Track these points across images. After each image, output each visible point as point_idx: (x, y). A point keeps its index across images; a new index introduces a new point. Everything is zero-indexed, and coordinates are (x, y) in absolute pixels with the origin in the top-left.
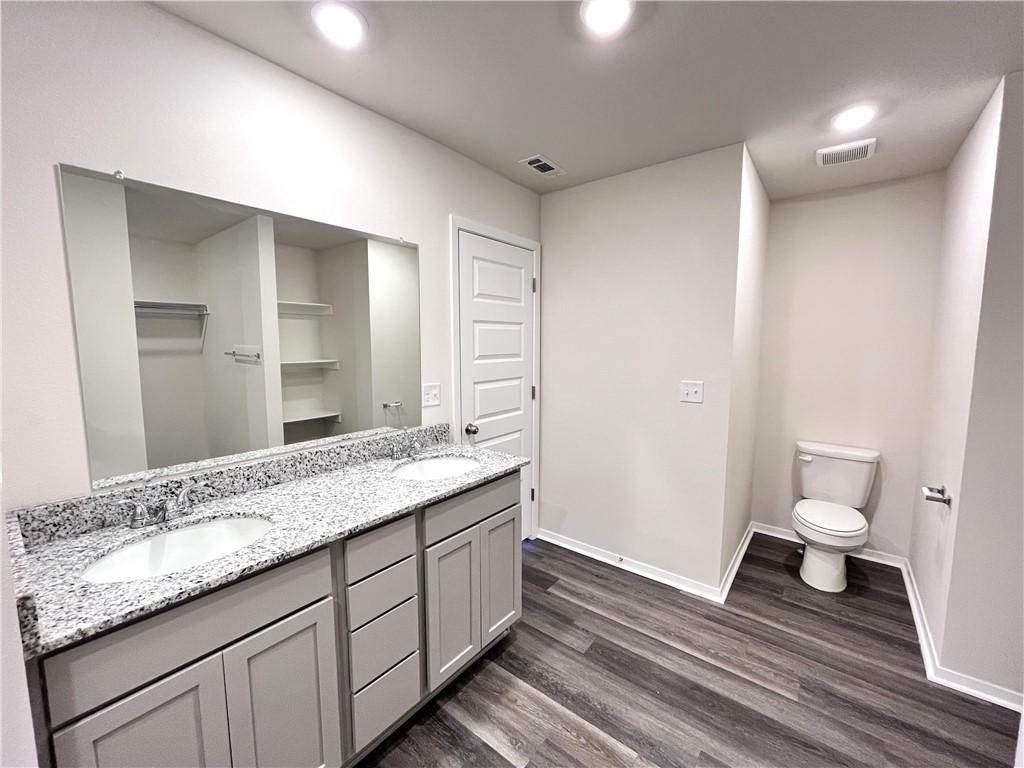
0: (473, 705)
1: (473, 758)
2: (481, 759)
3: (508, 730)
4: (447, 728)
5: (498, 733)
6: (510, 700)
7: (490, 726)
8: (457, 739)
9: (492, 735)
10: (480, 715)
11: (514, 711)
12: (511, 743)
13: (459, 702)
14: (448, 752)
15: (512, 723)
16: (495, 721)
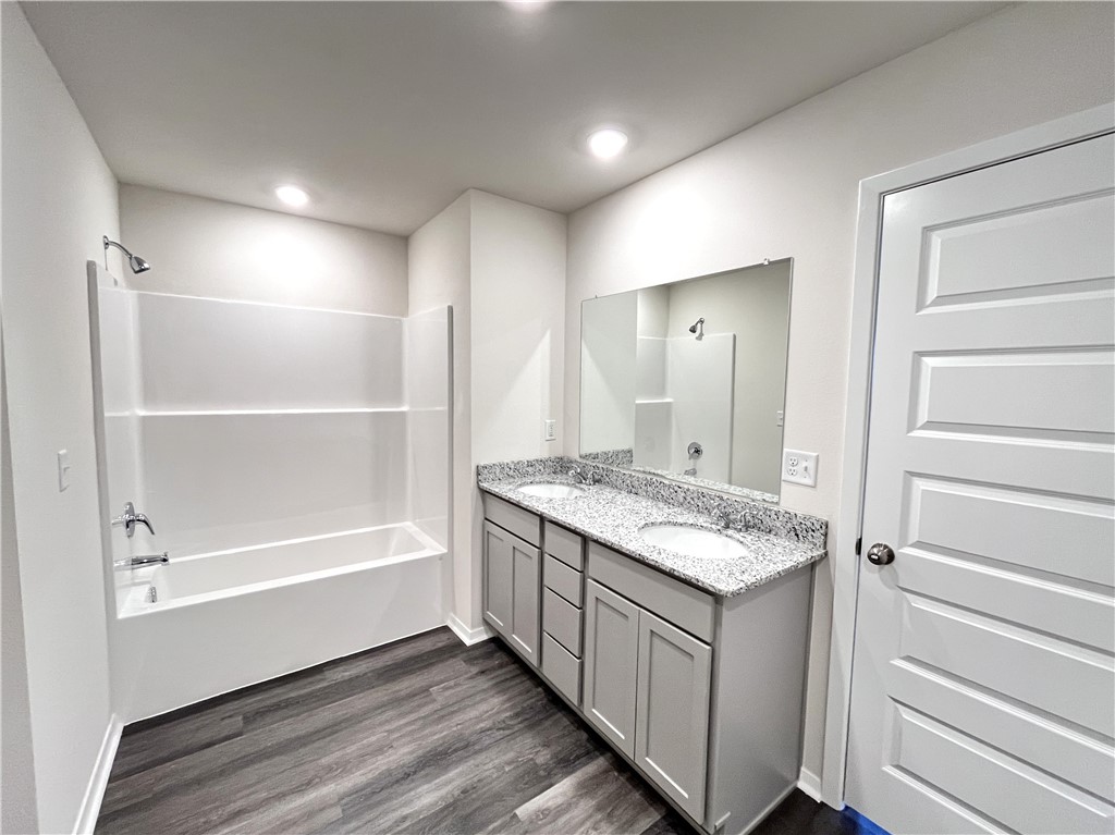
0: (598, 785)
1: (542, 773)
2: (540, 779)
3: (561, 810)
4: (578, 758)
5: (560, 801)
6: (596, 823)
7: (570, 794)
8: (565, 764)
9: (561, 794)
10: (585, 789)
11: (582, 823)
12: (545, 810)
13: (606, 772)
14: (555, 756)
15: (567, 816)
16: (575, 800)
